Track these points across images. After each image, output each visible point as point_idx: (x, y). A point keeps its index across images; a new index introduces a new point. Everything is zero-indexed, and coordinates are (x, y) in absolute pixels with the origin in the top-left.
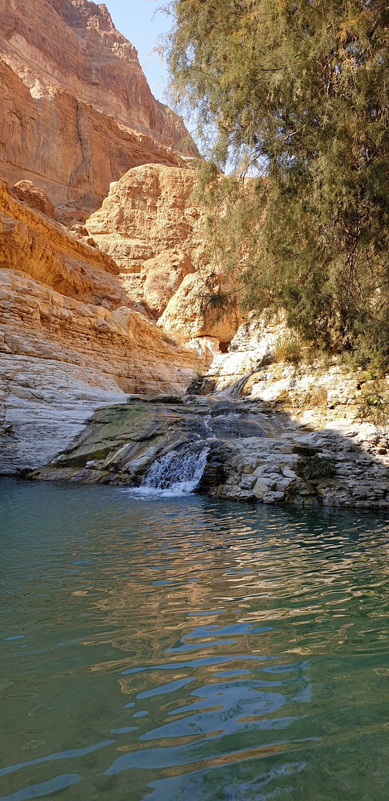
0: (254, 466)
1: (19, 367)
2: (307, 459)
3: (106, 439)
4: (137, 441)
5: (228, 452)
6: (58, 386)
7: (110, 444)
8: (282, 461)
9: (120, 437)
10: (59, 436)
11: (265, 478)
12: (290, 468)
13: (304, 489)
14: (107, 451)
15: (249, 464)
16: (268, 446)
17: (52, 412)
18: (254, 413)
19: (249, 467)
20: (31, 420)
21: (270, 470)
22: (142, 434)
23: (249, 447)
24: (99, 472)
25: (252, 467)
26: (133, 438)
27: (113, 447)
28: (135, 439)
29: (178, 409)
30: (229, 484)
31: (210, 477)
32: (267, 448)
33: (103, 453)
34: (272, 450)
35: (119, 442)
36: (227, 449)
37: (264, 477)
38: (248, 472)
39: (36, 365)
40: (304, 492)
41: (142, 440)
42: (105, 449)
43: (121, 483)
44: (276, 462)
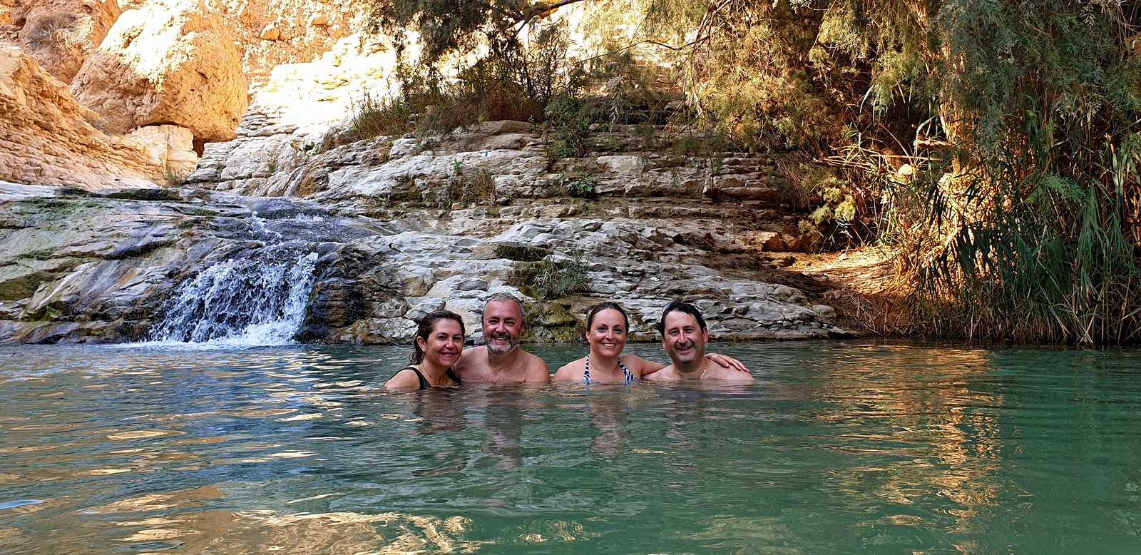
0: (428, 281)
2: (532, 265)
3: (28, 257)
4: (110, 258)
5: (359, 259)
7: (38, 266)
8: (485, 269)
9: (63, 251)
11: (465, 300)
12: (503, 283)
13: (548, 314)
14: (32, 283)
15: (417, 277)
16: (446, 246)
18: (351, 217)
19: (417, 284)
21: (468, 285)
22: (121, 245)
23: (405, 248)
24: (19, 323)
25: (423, 284)
26: (97, 253)
27: (51, 271)
28: (105, 253)
30: (382, 317)
31: (330, 307)
32: (445, 250)
33: (23, 285)
34: (454, 254)
35: (61, 261)
36: (355, 254)
37: (462, 297)
38: (415, 293)
40: (552, 320)
41: (123, 255)
42: (28, 277)
43: (89, 339)
44: (471, 271)
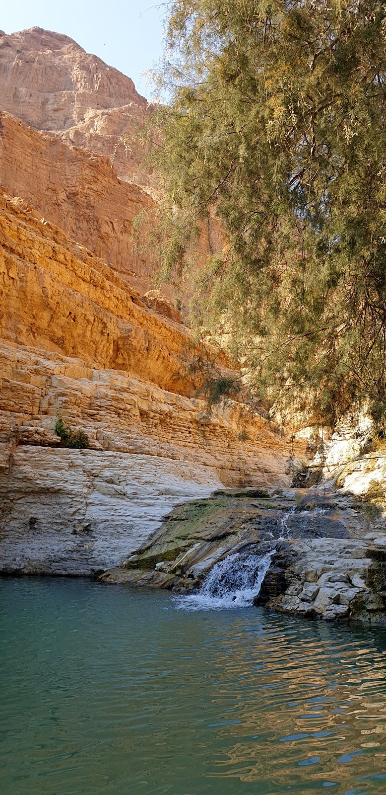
0: (319, 573)
1: (106, 463)
2: (380, 565)
3: (179, 538)
4: (208, 540)
5: (293, 555)
6: (143, 481)
7: (182, 543)
8: (351, 567)
9: (191, 536)
10: (134, 535)
11: (328, 588)
12: (360, 576)
13: (371, 602)
14: (178, 551)
15: (313, 571)
16: (338, 550)
17: (132, 509)
18: (342, 509)
19: (313, 575)
20: (109, 518)
21: (335, 579)
22: (214, 532)
23: (317, 550)
24: (166, 575)
25: (316, 575)
26: (204, 538)
27: (185, 547)
28: (206, 538)
29: (260, 504)
30: (289, 595)
31: (271, 585)
32: (337, 551)
33: (174, 553)
34: (342, 554)
35: (190, 541)
36: (292, 552)
37: (328, 587)
38: (312, 580)
39: (125, 461)
40: (370, 607)
41: (212, 540)
42: (176, 550)
43: (183, 589)
44: (344, 568)
